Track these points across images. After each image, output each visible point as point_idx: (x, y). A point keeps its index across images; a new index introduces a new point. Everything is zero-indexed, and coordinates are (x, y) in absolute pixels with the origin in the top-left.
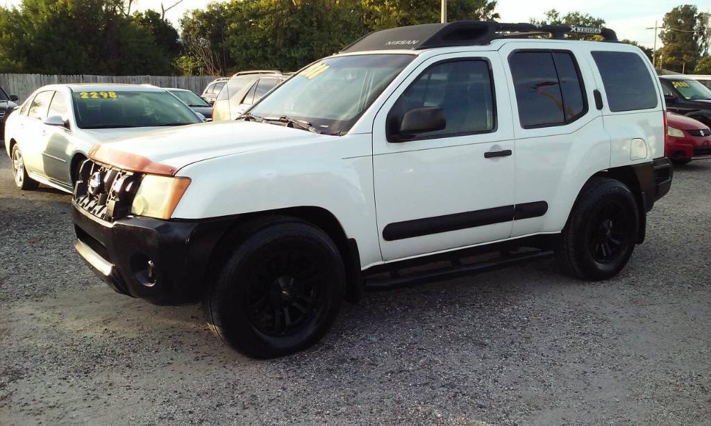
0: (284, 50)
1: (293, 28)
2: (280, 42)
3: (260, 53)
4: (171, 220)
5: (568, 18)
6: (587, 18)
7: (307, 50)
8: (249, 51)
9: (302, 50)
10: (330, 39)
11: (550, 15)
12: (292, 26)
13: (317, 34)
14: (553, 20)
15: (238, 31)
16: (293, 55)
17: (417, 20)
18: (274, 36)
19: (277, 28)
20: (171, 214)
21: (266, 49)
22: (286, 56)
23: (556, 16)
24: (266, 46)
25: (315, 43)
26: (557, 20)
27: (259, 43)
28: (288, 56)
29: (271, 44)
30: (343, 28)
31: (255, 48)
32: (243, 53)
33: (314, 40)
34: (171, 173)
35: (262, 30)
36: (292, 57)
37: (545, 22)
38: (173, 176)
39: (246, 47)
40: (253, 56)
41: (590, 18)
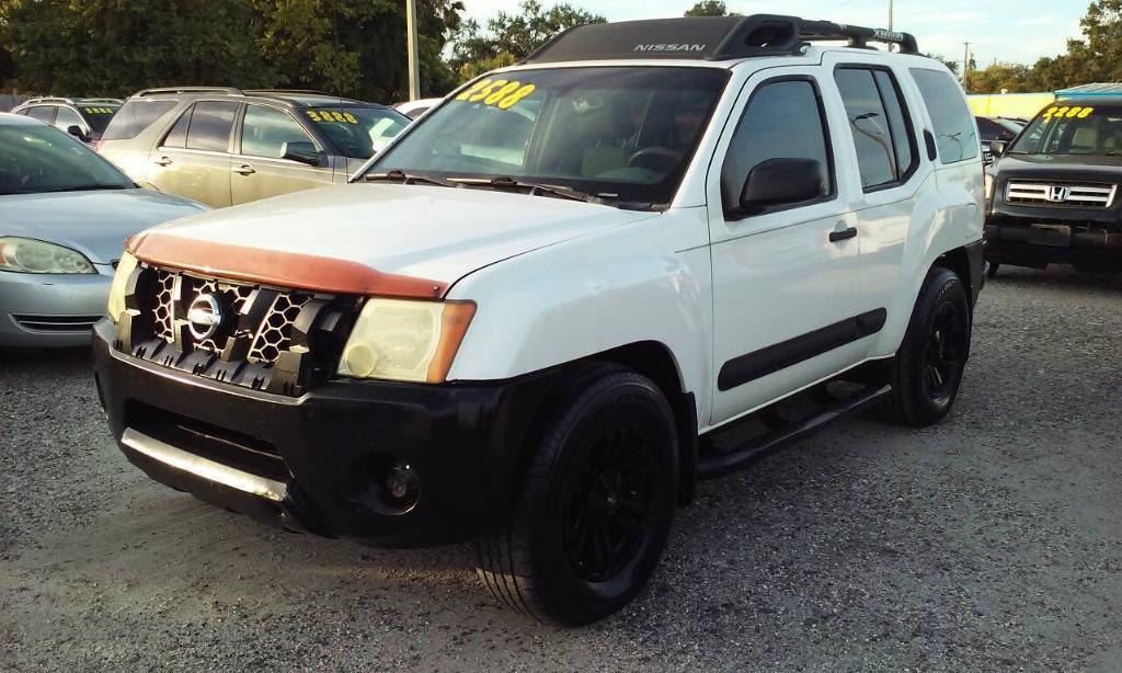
0: (118, 50)
1: (135, 12)
2: (111, 35)
3: (73, 54)
4: (446, 385)
5: (555, 13)
6: (582, 14)
7: (164, 51)
8: (51, 51)
9: (153, 50)
10: (205, 33)
11: (528, 8)
12: (134, 9)
13: (178, 23)
14: (533, 17)
15: (26, 13)
16: (136, 57)
17: (347, 7)
18: (100, 25)
19: (105, 10)
20: (446, 375)
21: (85, 47)
22: (123, 60)
23: (537, 9)
24: (83, 42)
25: (180, 39)
26: (539, 15)
27: (70, 38)
28: (126, 59)
29: (94, 40)
30: (227, 15)
31: (64, 45)
32: (39, 52)
33: (175, 33)
34: (435, 294)
35: (75, 14)
36: (135, 62)
37: (522, 19)
38: (443, 300)
39: (44, 42)
40: (60, 60)
41: (586, 14)
